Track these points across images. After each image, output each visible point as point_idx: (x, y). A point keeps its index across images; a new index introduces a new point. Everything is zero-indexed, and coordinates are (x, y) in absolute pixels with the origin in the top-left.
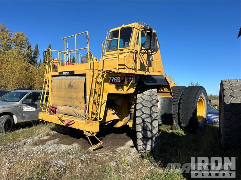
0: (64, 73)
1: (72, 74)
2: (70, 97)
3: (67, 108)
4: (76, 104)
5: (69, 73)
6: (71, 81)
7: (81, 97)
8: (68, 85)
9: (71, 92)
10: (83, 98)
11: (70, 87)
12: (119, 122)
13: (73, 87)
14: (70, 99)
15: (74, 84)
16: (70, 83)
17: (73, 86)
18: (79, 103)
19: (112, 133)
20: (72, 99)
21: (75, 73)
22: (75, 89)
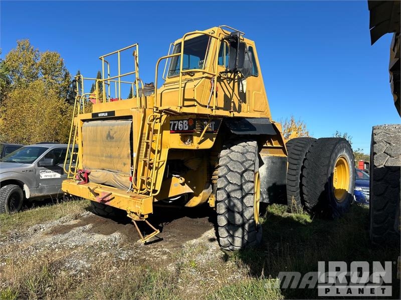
0: (100, 115)
1: (111, 116)
2: (109, 155)
3: (105, 174)
4: (118, 167)
5: (106, 114)
6: (111, 128)
7: (126, 156)
8: (106, 136)
9: (111, 147)
10: (129, 157)
11: (109, 138)
12: (195, 198)
13: (113, 138)
14: (109, 159)
15: (115, 132)
16: (109, 132)
17: (114, 136)
18: (123, 165)
19: (184, 217)
20: (112, 159)
21: (117, 115)
22: (116, 141)
